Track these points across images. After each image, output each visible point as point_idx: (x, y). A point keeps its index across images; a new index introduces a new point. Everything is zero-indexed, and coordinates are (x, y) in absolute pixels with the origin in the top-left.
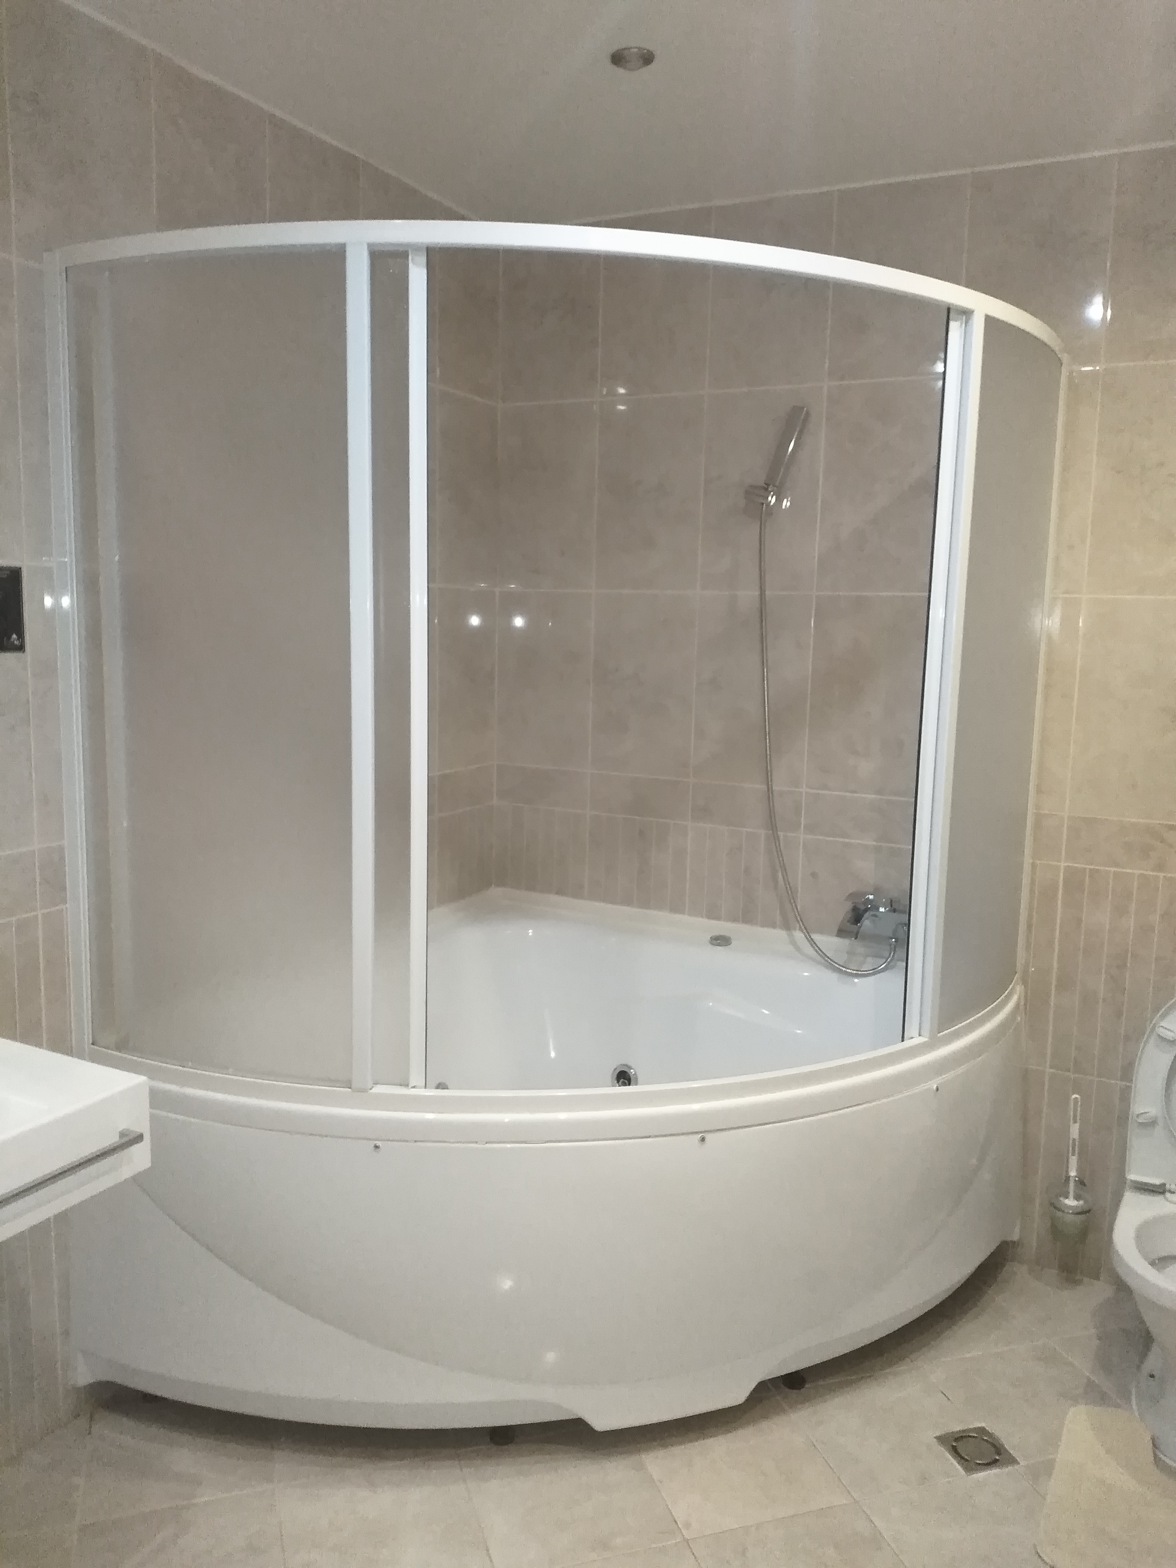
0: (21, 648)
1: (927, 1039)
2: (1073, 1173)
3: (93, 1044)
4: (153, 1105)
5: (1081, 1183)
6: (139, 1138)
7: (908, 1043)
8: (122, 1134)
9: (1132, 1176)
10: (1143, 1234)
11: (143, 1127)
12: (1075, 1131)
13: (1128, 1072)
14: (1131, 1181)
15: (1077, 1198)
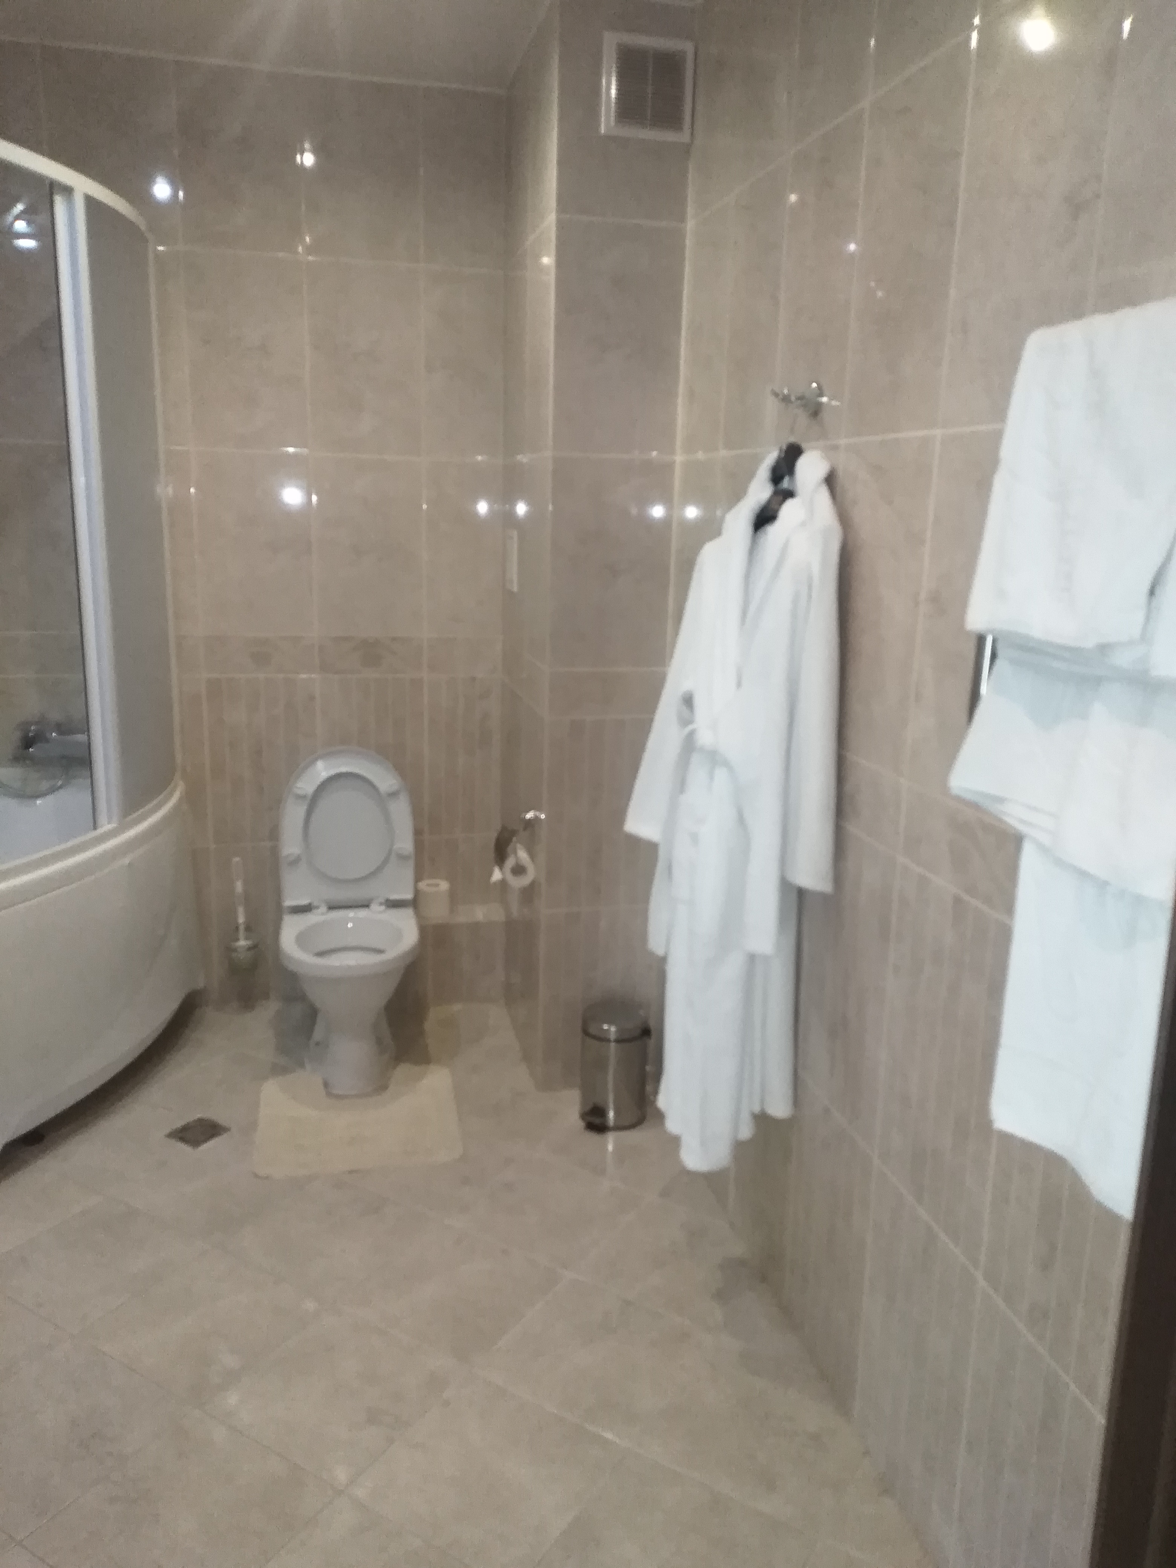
1: (115, 825)
2: (241, 920)
5: (248, 929)
7: (100, 831)
9: (288, 903)
10: (302, 940)
12: (239, 887)
13: (274, 834)
14: (289, 907)
15: (246, 939)
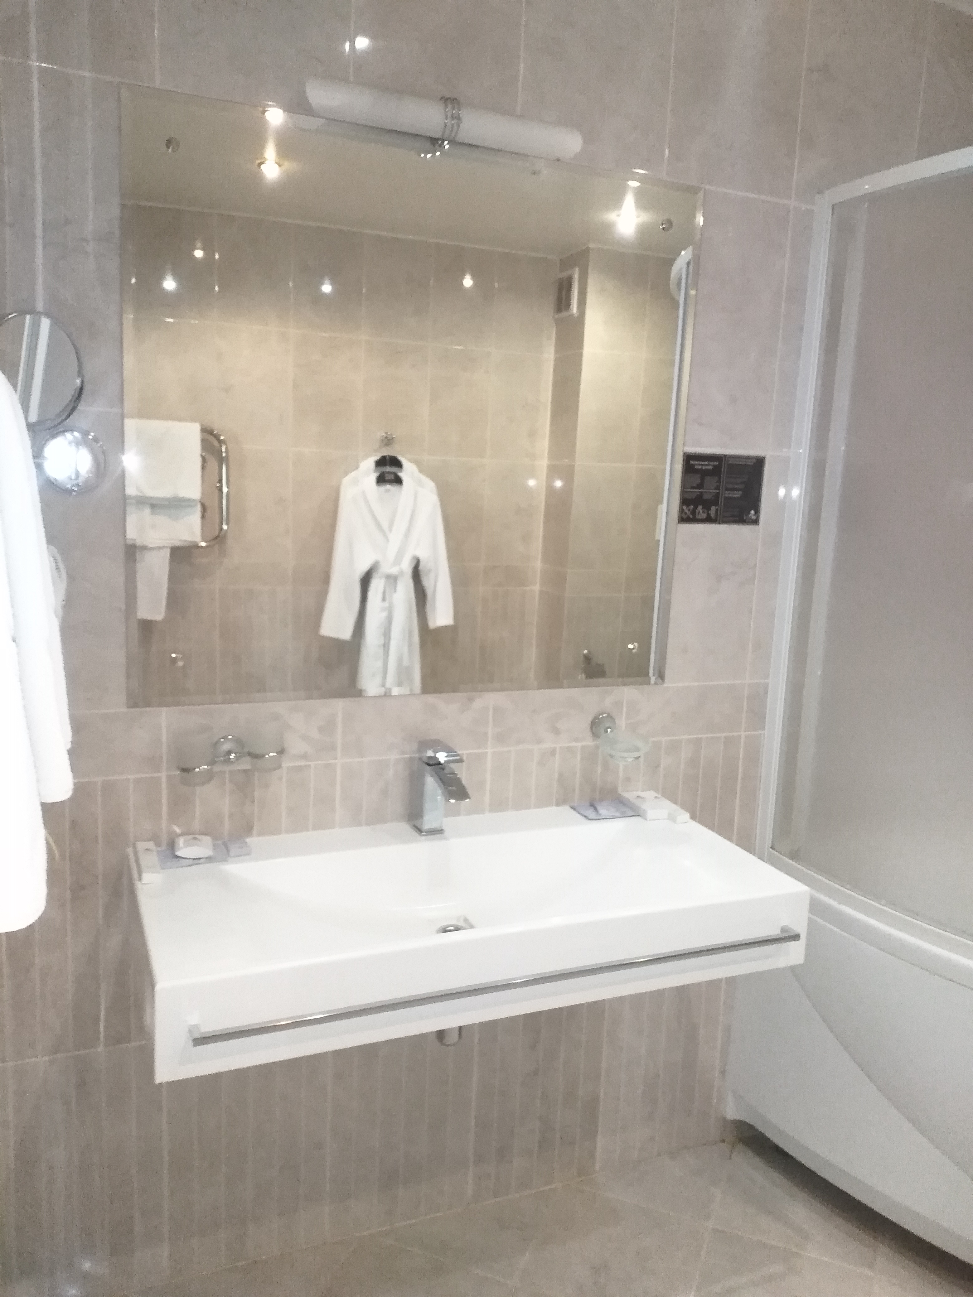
0: (756, 522)
3: (772, 848)
4: (811, 911)
6: (796, 937)
8: (783, 930)
11: (801, 928)
